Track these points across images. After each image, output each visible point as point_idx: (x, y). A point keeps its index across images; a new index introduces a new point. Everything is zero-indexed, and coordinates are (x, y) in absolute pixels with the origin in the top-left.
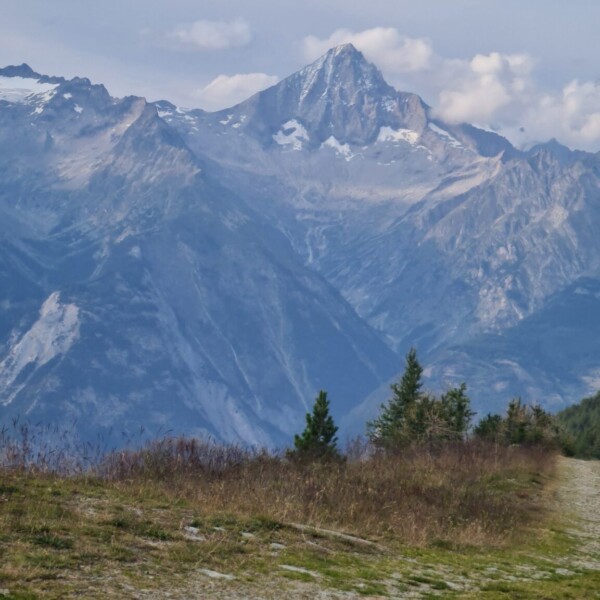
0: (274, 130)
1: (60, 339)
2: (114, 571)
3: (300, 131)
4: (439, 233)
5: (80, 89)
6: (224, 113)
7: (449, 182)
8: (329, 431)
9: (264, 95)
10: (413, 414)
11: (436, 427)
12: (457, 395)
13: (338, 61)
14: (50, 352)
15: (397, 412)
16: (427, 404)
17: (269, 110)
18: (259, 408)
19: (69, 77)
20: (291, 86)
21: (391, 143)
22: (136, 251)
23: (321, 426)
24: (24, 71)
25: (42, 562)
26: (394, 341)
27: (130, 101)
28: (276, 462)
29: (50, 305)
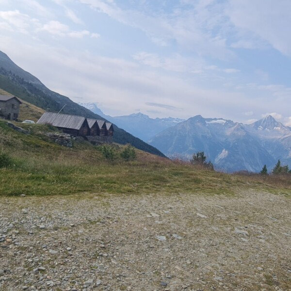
0: (258, 127)
1: (225, 155)
2: (237, 187)
3: (262, 127)
4: (283, 142)
5: (229, 121)
6: (250, 125)
7: (285, 135)
8: (266, 170)
9: (256, 122)
10: (279, 169)
11: (283, 171)
12: (287, 167)
13: (268, 117)
14: (223, 157)
15: (276, 168)
16: (281, 168)
17: (257, 124)
18: (253, 167)
19: (228, 120)
20: (261, 121)
21: (276, 129)
22: (236, 144)
23: (265, 170)
24: (222, 119)
25: (227, 185)
26: (275, 158)
27: (236, 123)
28: (257, 174)
29: (224, 151)
